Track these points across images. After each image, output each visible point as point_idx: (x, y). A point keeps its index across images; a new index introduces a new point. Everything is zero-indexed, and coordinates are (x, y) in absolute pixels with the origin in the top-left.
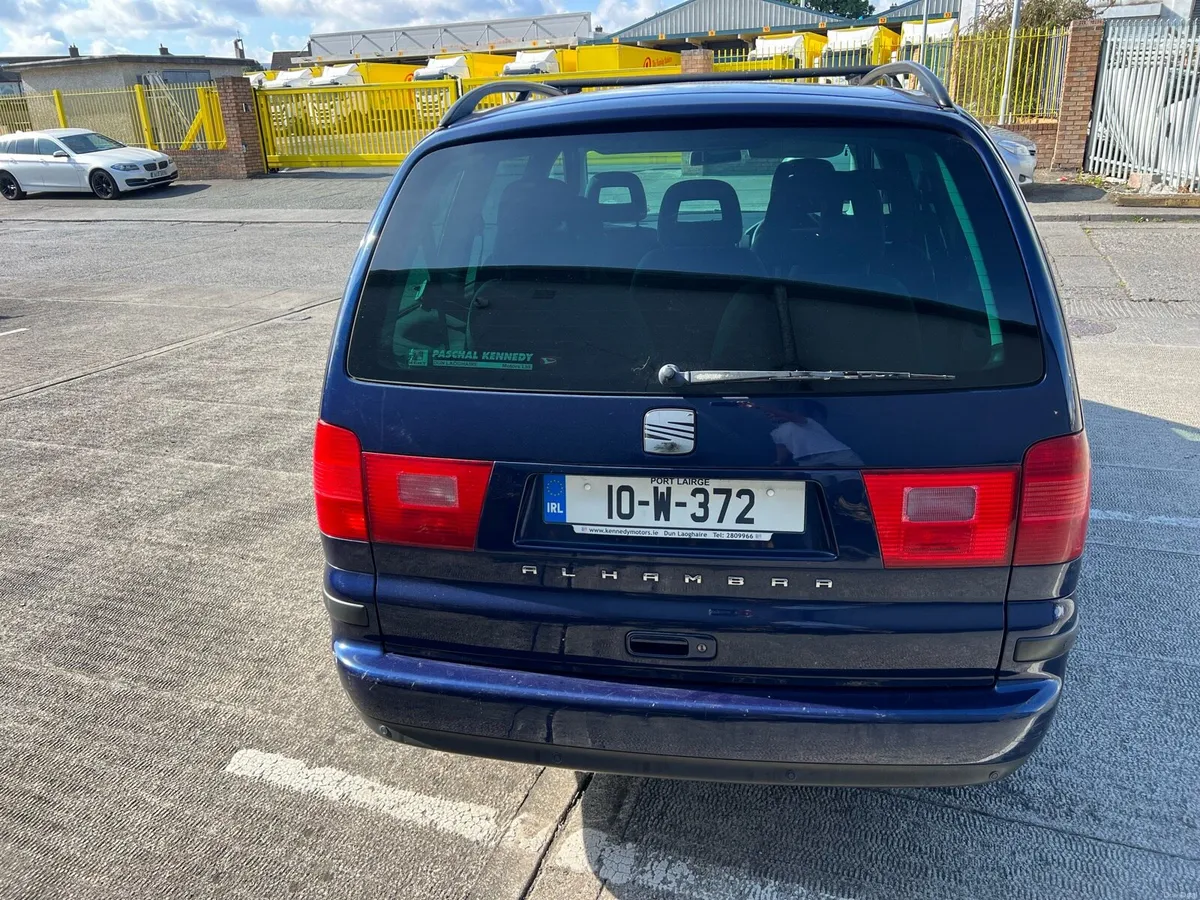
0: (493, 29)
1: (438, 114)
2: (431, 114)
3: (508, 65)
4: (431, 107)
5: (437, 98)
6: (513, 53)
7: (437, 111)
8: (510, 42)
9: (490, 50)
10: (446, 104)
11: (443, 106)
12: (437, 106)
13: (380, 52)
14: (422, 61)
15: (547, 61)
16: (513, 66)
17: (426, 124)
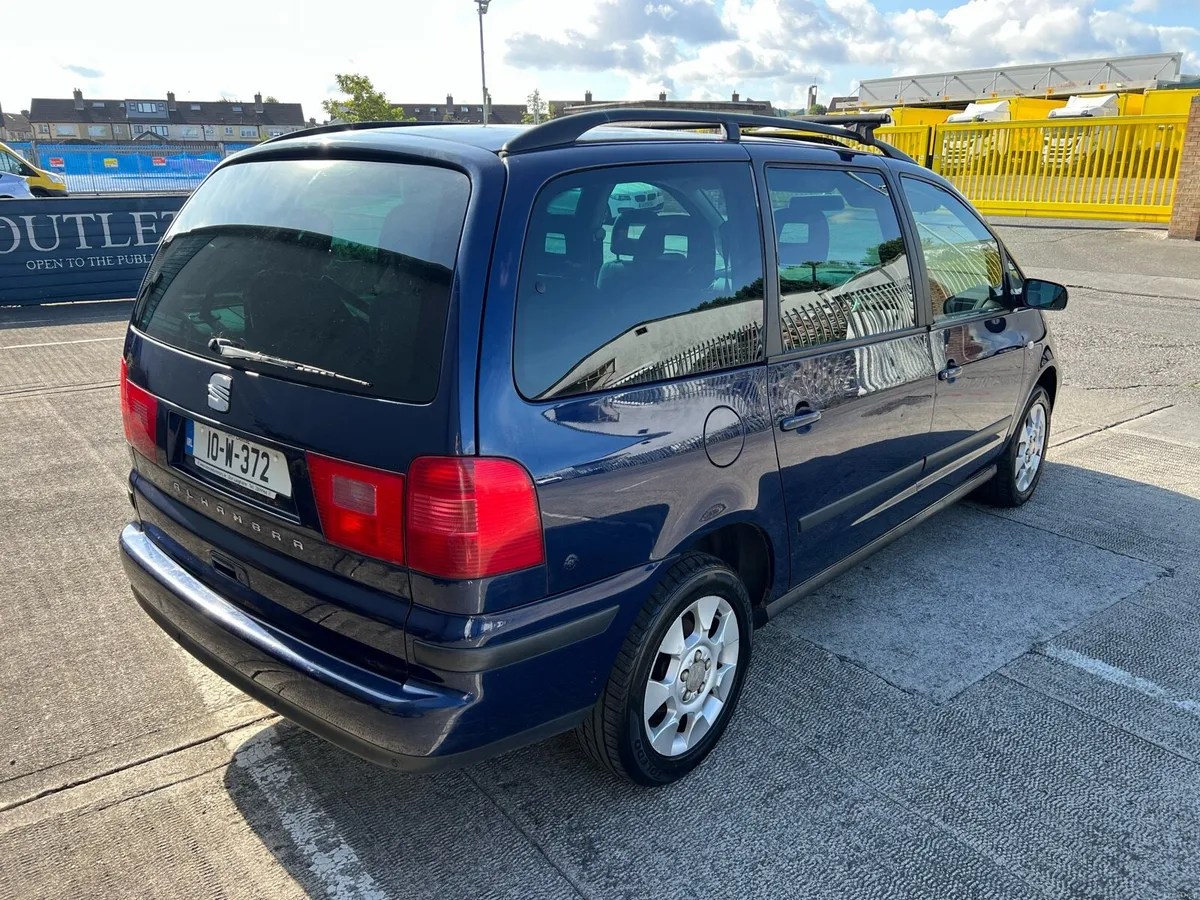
0: (1058, 73)
1: (964, 161)
2: (956, 161)
3: (1055, 110)
4: (957, 153)
5: (966, 144)
6: (1066, 98)
7: (963, 157)
8: (1074, 85)
9: (1047, 94)
10: (975, 150)
11: (971, 153)
12: (964, 153)
13: (925, 97)
14: (961, 106)
15: (1104, 106)
16: (1059, 112)
17: (948, 170)
